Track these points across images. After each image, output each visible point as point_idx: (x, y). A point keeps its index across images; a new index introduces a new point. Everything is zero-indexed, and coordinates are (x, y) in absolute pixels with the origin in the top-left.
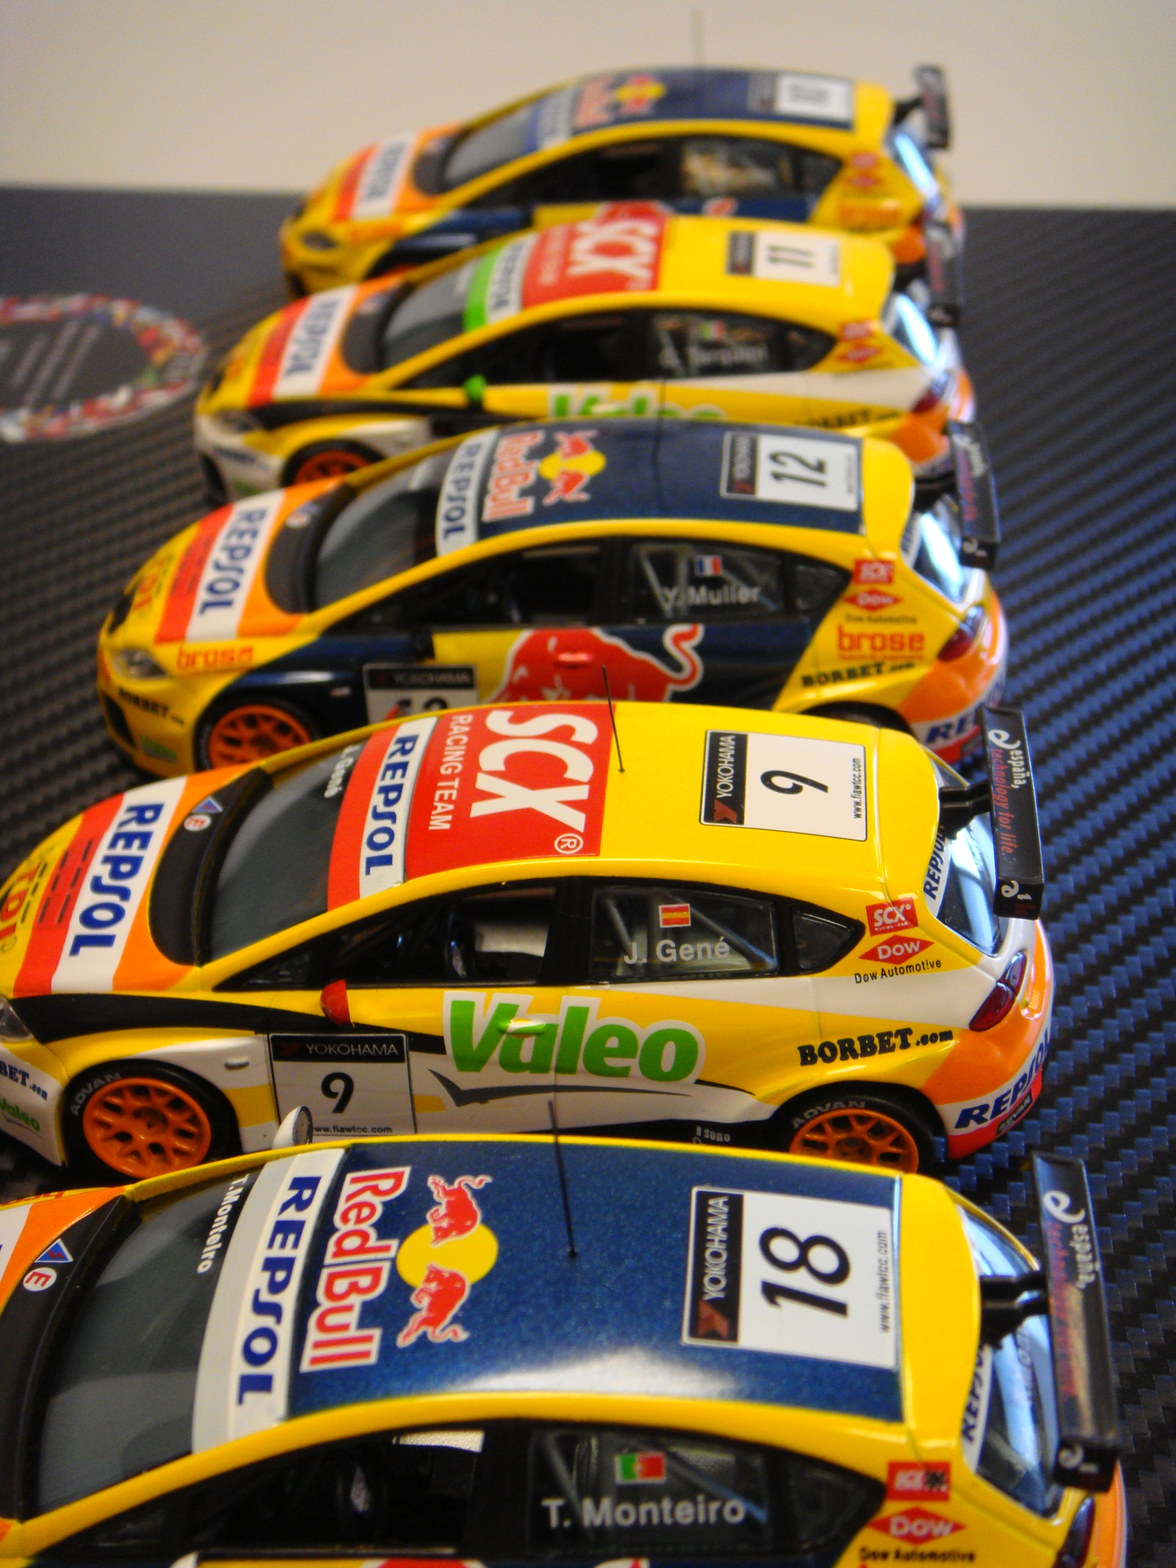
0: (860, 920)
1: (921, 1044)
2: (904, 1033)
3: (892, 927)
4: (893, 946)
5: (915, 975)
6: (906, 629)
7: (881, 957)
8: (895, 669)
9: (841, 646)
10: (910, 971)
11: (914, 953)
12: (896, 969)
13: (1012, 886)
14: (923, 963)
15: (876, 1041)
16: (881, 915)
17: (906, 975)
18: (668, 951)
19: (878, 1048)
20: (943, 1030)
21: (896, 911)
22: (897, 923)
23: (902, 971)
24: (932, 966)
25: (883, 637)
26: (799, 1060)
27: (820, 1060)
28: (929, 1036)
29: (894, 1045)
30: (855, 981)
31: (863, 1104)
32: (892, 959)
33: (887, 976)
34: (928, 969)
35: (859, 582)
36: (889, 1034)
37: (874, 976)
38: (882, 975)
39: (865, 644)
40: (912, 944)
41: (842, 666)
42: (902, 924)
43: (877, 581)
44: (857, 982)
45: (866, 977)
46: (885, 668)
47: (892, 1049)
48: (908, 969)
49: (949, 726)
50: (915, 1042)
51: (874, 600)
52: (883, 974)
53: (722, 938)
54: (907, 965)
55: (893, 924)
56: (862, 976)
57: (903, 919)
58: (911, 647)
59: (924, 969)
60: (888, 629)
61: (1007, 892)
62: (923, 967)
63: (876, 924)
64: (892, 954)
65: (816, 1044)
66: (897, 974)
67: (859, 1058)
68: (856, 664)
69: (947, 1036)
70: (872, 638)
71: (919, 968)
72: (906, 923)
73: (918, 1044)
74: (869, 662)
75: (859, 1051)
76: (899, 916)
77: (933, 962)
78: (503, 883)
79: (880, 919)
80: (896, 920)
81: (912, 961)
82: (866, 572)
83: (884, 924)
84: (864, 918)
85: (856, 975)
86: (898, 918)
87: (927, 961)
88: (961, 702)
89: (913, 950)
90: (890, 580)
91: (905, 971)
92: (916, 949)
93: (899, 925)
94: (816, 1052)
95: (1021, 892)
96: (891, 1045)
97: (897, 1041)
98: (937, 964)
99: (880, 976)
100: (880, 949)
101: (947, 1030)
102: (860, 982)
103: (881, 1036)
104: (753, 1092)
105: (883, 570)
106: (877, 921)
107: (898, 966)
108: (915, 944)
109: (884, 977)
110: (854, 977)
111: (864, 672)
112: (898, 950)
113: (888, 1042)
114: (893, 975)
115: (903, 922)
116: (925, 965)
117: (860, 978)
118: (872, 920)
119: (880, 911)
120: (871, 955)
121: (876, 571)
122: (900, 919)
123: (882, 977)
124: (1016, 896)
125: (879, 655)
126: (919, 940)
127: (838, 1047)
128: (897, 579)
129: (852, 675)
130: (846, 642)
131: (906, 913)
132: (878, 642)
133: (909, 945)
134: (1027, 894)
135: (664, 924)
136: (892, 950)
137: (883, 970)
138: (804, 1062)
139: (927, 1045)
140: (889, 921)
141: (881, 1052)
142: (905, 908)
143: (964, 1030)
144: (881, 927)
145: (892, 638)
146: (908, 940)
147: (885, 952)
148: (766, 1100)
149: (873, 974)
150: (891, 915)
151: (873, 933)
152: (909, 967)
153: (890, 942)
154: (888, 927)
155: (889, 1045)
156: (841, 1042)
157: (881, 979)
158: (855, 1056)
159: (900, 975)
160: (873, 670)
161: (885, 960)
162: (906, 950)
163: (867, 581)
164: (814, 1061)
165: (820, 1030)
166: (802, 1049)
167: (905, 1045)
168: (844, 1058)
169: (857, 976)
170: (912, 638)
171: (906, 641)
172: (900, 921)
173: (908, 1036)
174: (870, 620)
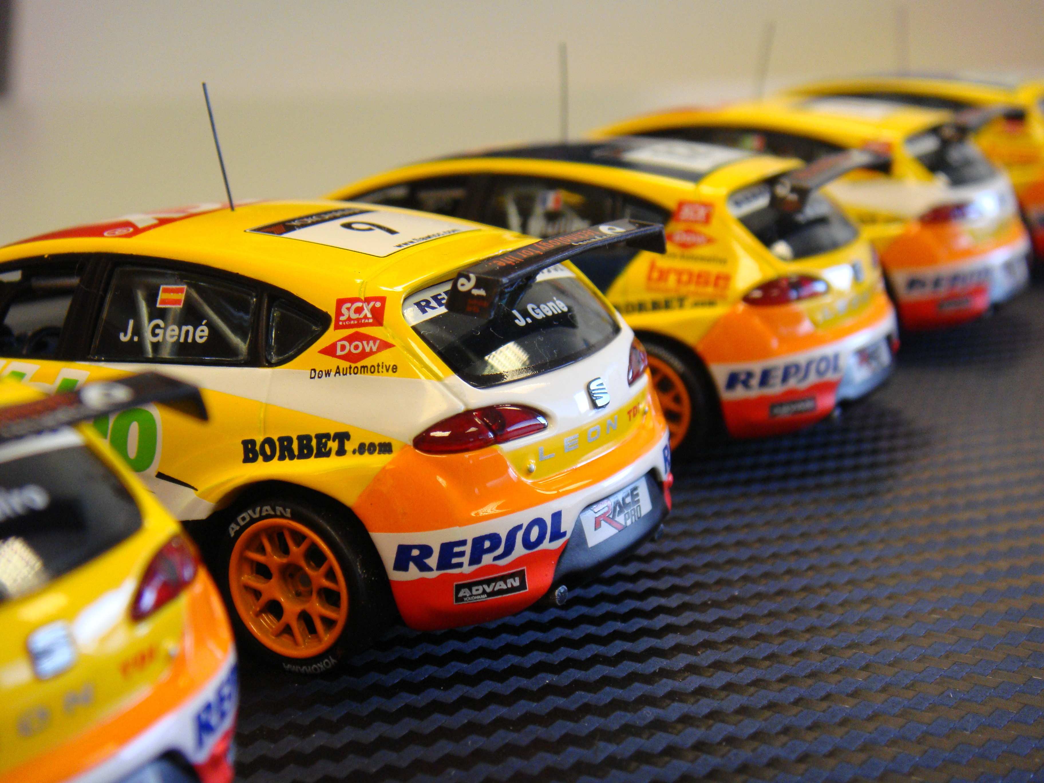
0: (328, 313)
1: (357, 453)
2: (343, 437)
3: (356, 322)
4: (352, 342)
5: (368, 376)
6: (714, 269)
7: (339, 353)
8: (697, 304)
9: (649, 278)
10: (364, 373)
11: (371, 353)
12: (350, 368)
13: (469, 279)
14: (378, 365)
15: (314, 443)
16: (349, 309)
17: (359, 375)
18: (157, 331)
19: (315, 451)
20: (383, 441)
21: (365, 308)
22: (361, 319)
23: (356, 371)
24: (387, 370)
25: (691, 274)
26: (242, 457)
27: (260, 458)
28: (367, 445)
29: (330, 450)
30: (310, 376)
31: (288, 513)
32: (349, 357)
33: (340, 375)
34: (382, 372)
35: (678, 220)
36: (327, 436)
37: (328, 374)
38: (336, 373)
39: (672, 279)
40: (371, 343)
41: (648, 297)
42: (367, 321)
43: (696, 222)
44: (311, 378)
45: (321, 373)
46: (688, 303)
47: (328, 454)
48: (363, 369)
49: (750, 375)
50: (352, 450)
51: (688, 239)
52: (338, 372)
53: (204, 322)
54: (362, 365)
55: (358, 319)
56: (317, 372)
57: (369, 315)
58: (716, 285)
59: (378, 372)
60: (696, 267)
61: (463, 285)
62: (378, 369)
63: (342, 318)
64: (350, 351)
65: (259, 439)
66: (350, 374)
67: (295, 460)
68: (660, 297)
69: (386, 448)
70: (679, 273)
71: (373, 370)
72: (371, 321)
73: (354, 452)
74: (672, 295)
75: (296, 453)
76: (367, 312)
77: (389, 366)
78: (46, 256)
79: (348, 313)
80: (362, 316)
81: (367, 362)
82: (686, 213)
83: (349, 319)
84: (332, 313)
85: (312, 370)
86: (365, 314)
87: (383, 363)
88: (765, 353)
89: (371, 349)
90: (707, 219)
91: (359, 371)
92: (374, 349)
93: (363, 321)
94: (258, 448)
95: (477, 286)
96: (327, 449)
97: (333, 445)
98: (393, 369)
99: (334, 373)
100: (339, 344)
101: (387, 441)
102: (314, 378)
103: (319, 437)
104: (195, 487)
105: (702, 213)
106: (343, 315)
107: (353, 365)
108: (375, 344)
109: (337, 375)
110: (310, 371)
111: (667, 305)
112: (356, 347)
113: (325, 445)
114: (346, 374)
115: (368, 319)
116: (380, 368)
117: (315, 374)
118: (339, 313)
119: (348, 305)
120: (330, 351)
121: (696, 212)
122: (366, 315)
123: (335, 375)
124: (470, 291)
125: (684, 290)
126: (379, 339)
127: (277, 444)
128: (715, 221)
129: (656, 306)
130: (655, 275)
131: (374, 311)
132: (685, 278)
133: (368, 344)
134: (482, 290)
135: (161, 304)
136: (350, 349)
137: (338, 368)
138: (247, 460)
139: (364, 455)
140: (354, 316)
141: (317, 456)
142: (374, 305)
143: (406, 445)
144: (345, 321)
145: (699, 276)
146: (368, 338)
147: (343, 348)
148: (204, 496)
149: (328, 371)
150: (359, 310)
151: (337, 327)
152: (363, 367)
153: (350, 339)
154: (352, 322)
155: (325, 449)
156: (281, 439)
157: (334, 377)
158: (292, 457)
159: (353, 375)
160: (675, 303)
161: (340, 357)
162: (364, 349)
163: (686, 221)
164: (254, 460)
165: (264, 423)
166: (245, 443)
167: (341, 452)
168: (282, 458)
169: (313, 372)
170: (718, 278)
171: (712, 279)
172: (366, 317)
173: (346, 441)
174: (683, 257)
